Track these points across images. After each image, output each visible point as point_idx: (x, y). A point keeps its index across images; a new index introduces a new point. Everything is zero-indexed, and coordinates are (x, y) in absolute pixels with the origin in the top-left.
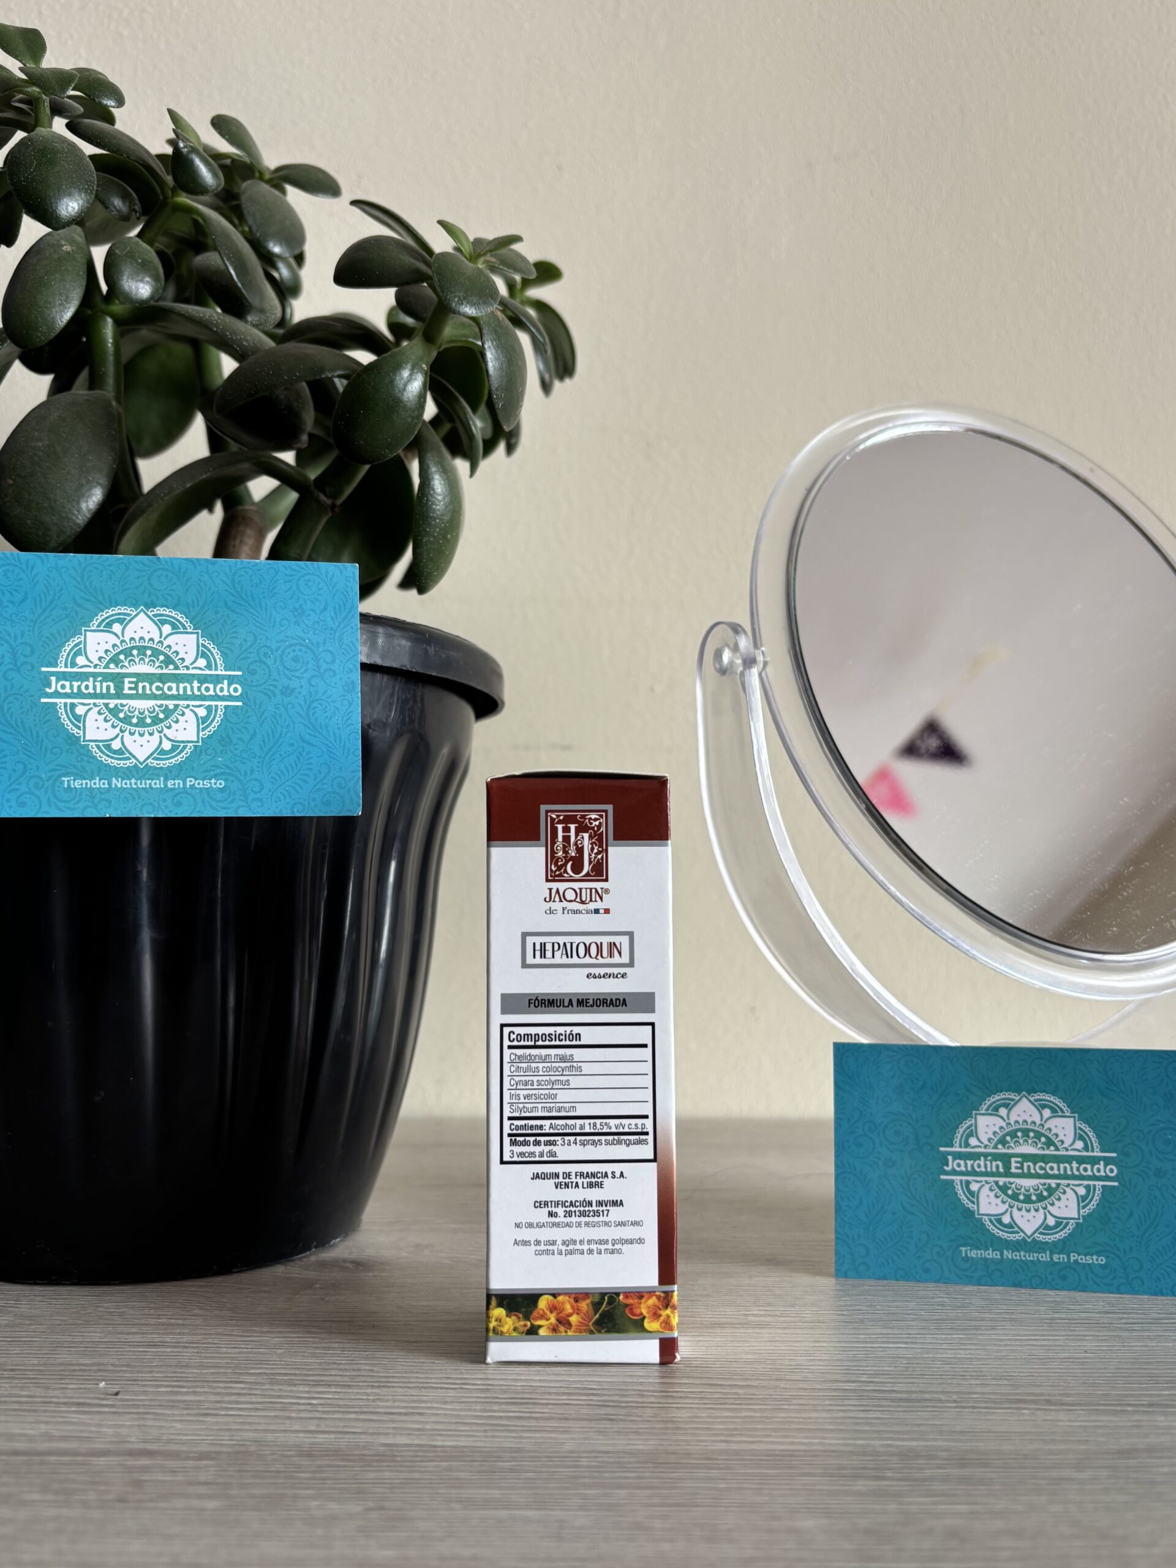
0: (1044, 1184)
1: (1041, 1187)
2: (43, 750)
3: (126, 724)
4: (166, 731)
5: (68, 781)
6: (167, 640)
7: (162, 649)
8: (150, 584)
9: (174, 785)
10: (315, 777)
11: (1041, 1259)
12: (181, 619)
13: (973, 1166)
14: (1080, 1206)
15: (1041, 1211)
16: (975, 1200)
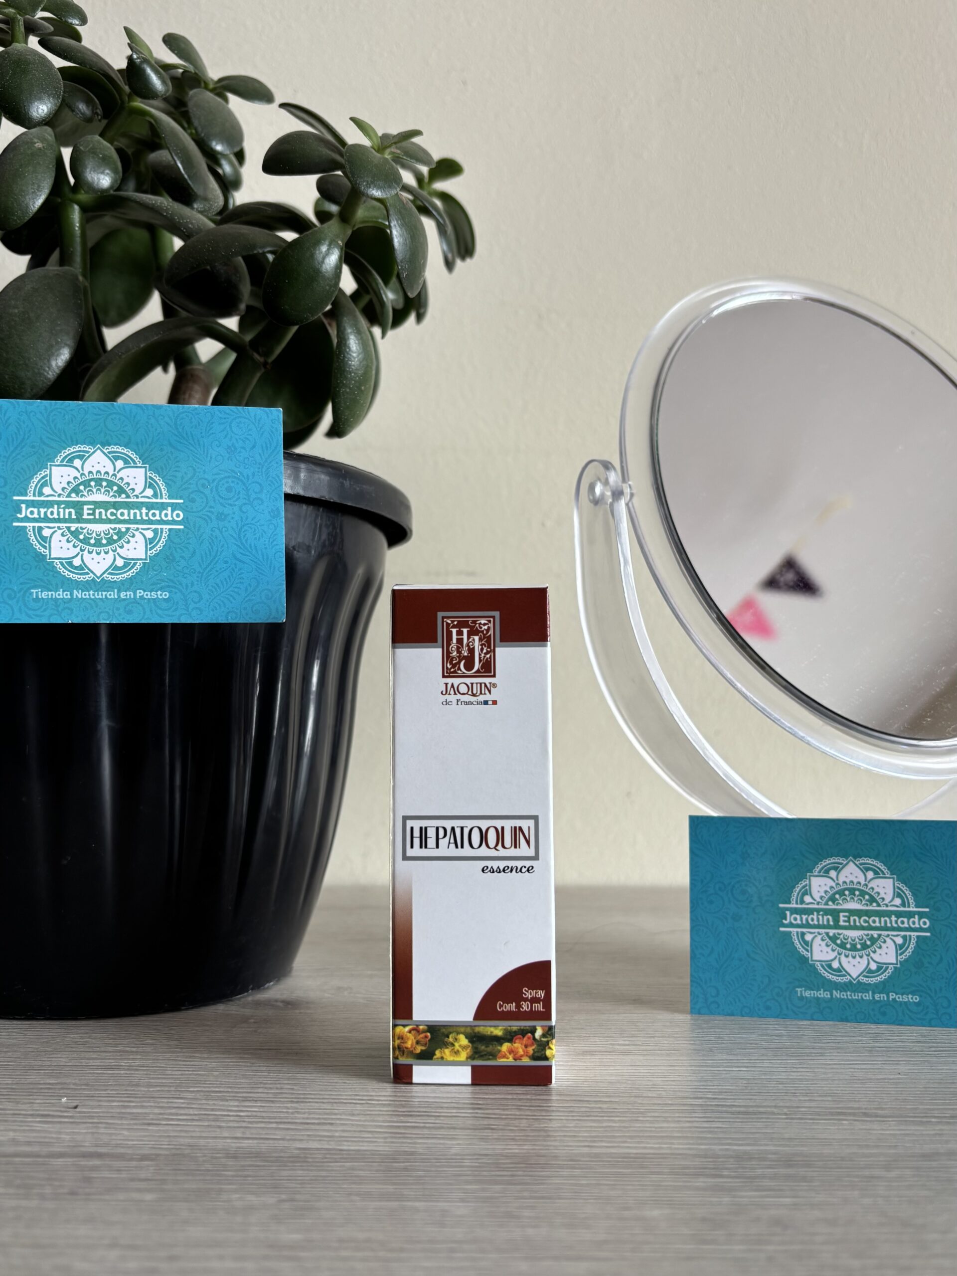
0: (867, 935)
1: (865, 937)
2: (15, 566)
3: (86, 544)
4: (119, 550)
5: (36, 592)
6: (120, 473)
7: (116, 481)
8: (105, 426)
9: (126, 595)
10: (246, 590)
11: (865, 998)
12: (132, 456)
13: (807, 920)
14: (899, 952)
15: (865, 957)
16: (809, 949)
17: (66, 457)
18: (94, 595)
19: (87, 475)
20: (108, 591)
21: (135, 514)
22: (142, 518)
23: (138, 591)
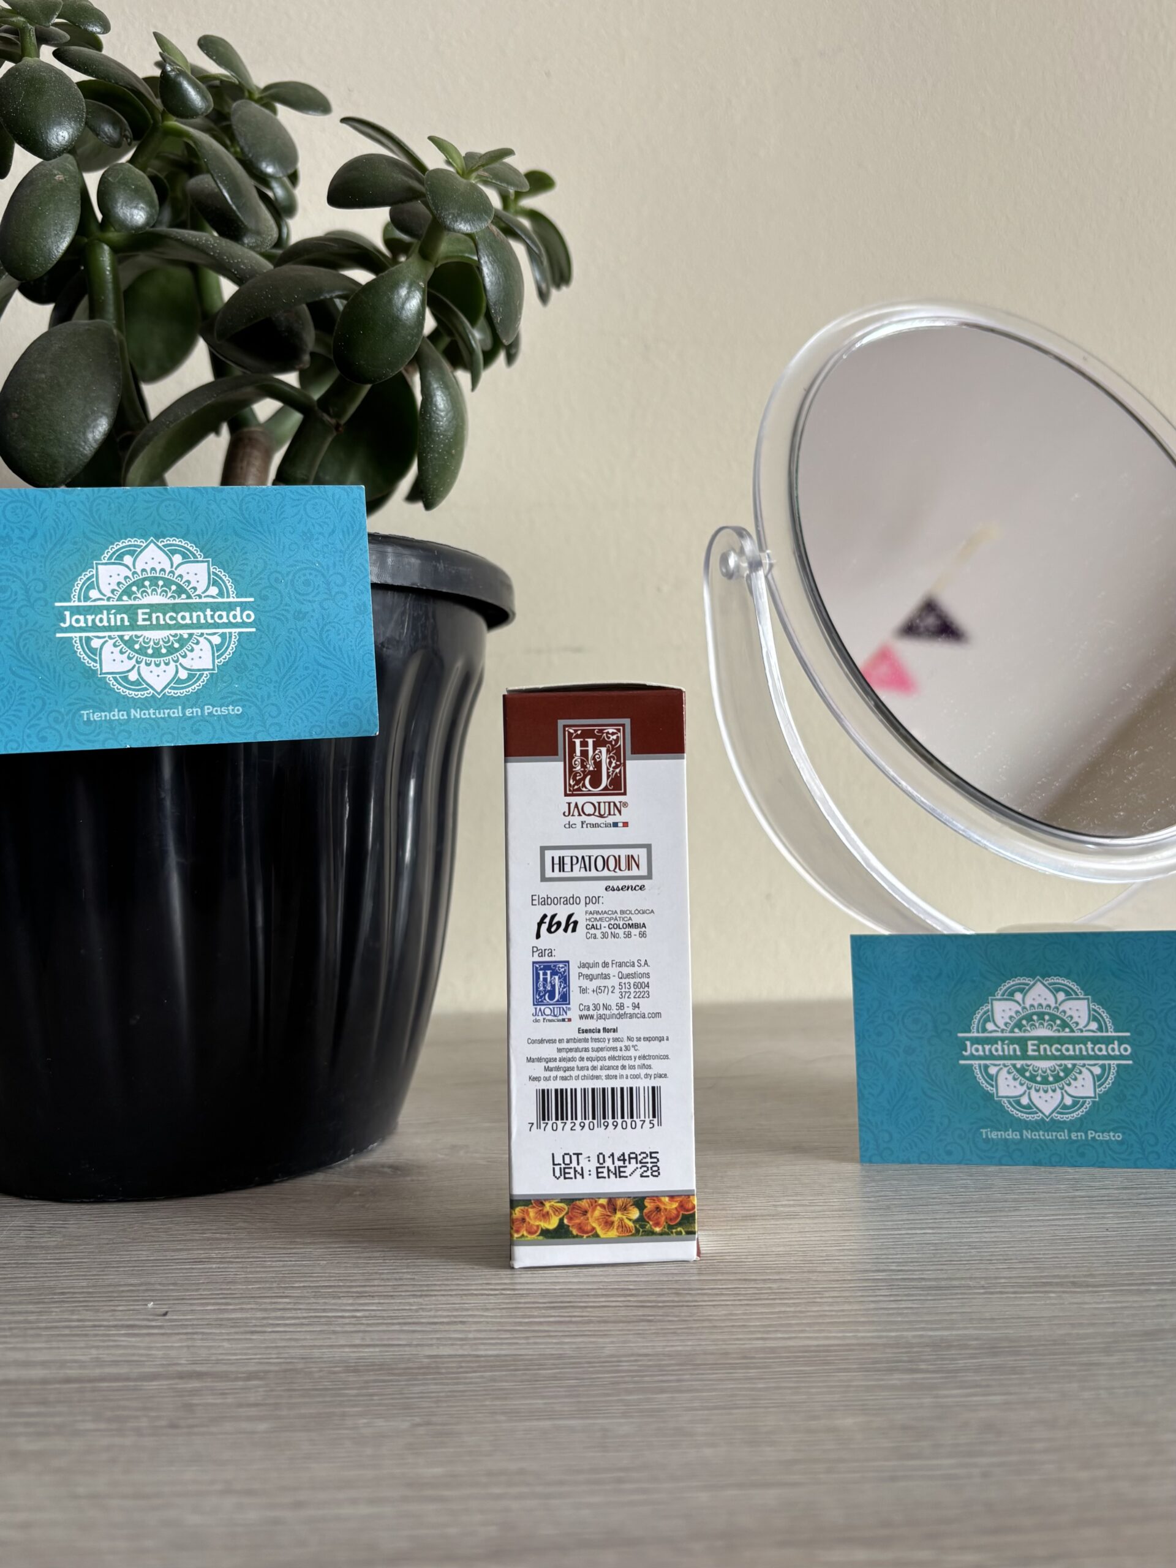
0: (1060, 1065)
1: (1057, 1068)
2: (61, 684)
3: (142, 655)
4: (181, 660)
5: (88, 714)
6: (178, 569)
7: (174, 579)
8: (159, 515)
9: (192, 713)
10: (332, 700)
11: (1060, 1138)
12: (191, 548)
13: (990, 1050)
14: (1097, 1084)
15: (1059, 1091)
16: (994, 1083)
17: (114, 553)
18: (154, 714)
19: (140, 573)
20: (171, 709)
21: (198, 617)
22: (207, 621)
23: (206, 707)
